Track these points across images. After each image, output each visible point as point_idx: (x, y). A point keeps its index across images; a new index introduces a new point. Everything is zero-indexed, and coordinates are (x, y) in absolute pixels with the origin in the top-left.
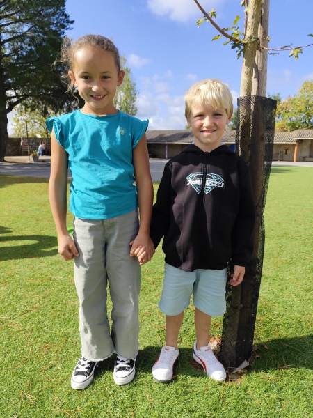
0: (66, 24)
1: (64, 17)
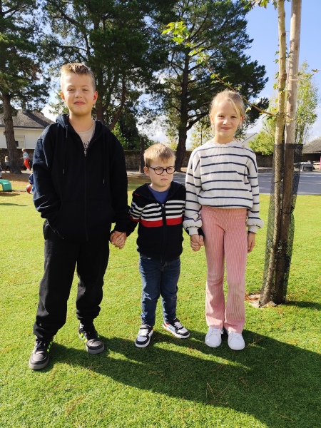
0: (245, 44)
1: (244, 38)
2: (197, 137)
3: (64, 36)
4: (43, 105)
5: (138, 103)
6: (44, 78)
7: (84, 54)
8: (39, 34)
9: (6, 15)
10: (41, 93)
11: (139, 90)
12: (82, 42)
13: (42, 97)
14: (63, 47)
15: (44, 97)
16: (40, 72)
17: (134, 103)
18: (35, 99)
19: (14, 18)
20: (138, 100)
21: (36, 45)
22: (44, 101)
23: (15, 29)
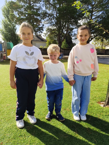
2: (94, 44)
3: (49, 10)
4: (41, 33)
5: (72, 32)
6: (42, 25)
7: (55, 16)
8: (42, 10)
9: (32, 5)
10: (41, 30)
11: (73, 27)
12: (55, 12)
13: (41, 31)
14: (48, 14)
15: (42, 31)
16: (41, 23)
17: (71, 32)
18: (39, 31)
19: (34, 6)
20: (73, 31)
21: (40, 14)
22: (42, 32)
23: (34, 9)
